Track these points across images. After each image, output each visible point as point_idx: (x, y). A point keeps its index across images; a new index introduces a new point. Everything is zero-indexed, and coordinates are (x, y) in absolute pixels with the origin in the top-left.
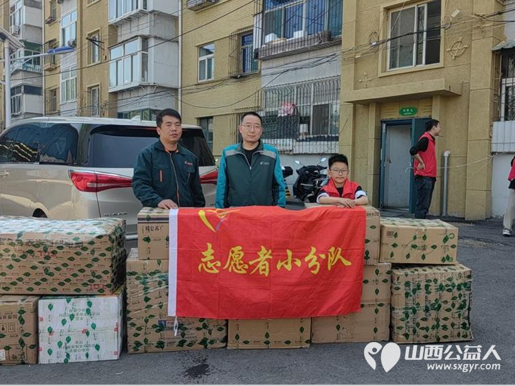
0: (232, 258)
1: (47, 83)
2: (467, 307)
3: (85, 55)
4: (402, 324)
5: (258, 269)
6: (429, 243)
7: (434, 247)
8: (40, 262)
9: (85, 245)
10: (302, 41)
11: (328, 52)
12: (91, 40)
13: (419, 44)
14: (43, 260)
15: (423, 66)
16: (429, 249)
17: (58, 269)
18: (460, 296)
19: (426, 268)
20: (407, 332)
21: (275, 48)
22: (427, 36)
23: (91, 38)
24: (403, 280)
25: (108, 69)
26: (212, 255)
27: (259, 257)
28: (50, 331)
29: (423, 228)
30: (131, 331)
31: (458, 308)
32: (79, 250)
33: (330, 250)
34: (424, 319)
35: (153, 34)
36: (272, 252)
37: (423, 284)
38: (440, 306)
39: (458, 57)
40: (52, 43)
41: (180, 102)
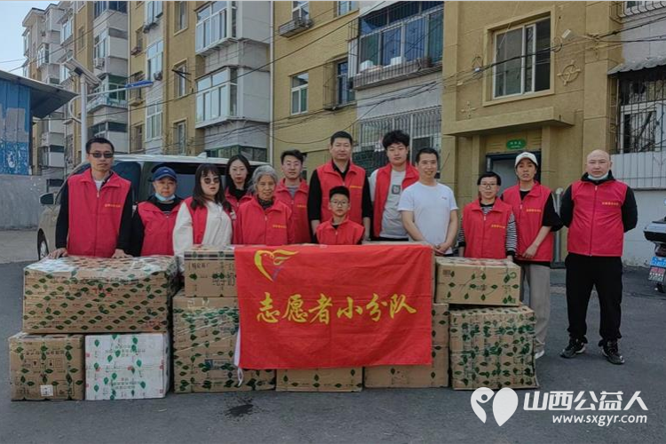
0: (291, 307)
1: (132, 119)
2: (530, 352)
3: (172, 89)
4: (460, 369)
5: (318, 317)
6: (489, 282)
7: (494, 287)
8: (95, 300)
9: (140, 282)
10: (399, 68)
11: (428, 79)
12: (176, 72)
13: (528, 69)
14: (98, 298)
15: (532, 93)
16: (489, 290)
17: (113, 307)
18: (522, 339)
19: (487, 310)
20: (466, 377)
21: (372, 76)
22: (537, 60)
23: (177, 69)
24: (460, 321)
25: (195, 103)
26: (271, 304)
27: (318, 305)
28: (97, 367)
29: (482, 267)
30: (178, 370)
31: (521, 353)
32: (134, 287)
33: (393, 298)
34: (484, 364)
35: (243, 65)
36: (333, 299)
37: (482, 326)
38: (500, 351)
39: (571, 82)
40: (138, 75)
41: (271, 138)
